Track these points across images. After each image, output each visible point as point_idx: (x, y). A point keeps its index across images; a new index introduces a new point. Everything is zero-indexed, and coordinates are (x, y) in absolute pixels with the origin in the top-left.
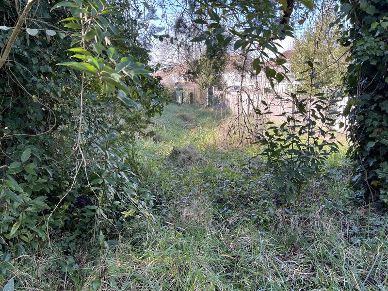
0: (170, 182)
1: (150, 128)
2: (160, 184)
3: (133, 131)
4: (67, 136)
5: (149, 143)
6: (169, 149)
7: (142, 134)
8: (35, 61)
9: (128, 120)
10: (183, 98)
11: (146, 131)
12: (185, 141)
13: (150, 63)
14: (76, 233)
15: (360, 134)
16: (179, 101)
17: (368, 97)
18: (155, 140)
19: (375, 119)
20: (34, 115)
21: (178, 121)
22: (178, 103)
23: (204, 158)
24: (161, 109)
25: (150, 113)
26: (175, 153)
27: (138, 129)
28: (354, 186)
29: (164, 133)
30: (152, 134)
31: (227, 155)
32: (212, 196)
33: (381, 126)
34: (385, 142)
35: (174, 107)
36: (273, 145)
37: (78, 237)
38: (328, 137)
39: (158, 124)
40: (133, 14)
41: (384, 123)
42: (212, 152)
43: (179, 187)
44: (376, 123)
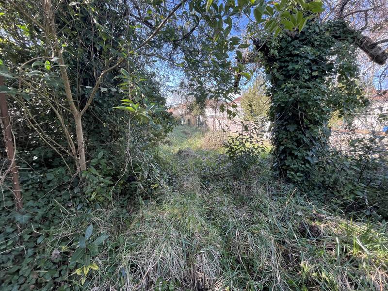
0: (178, 168)
1: (167, 139)
2: (172, 169)
3: (157, 141)
4: (122, 144)
5: (166, 147)
6: (176, 149)
7: (162, 142)
8: (105, 105)
9: (155, 135)
11: (165, 141)
12: (185, 146)
13: (166, 105)
15: (276, 142)
16: (183, 123)
17: (280, 123)
18: (169, 145)
19: (284, 134)
20: (105, 133)
21: (182, 134)
22: (182, 125)
23: (196, 155)
24: (172, 128)
25: (166, 131)
26: (180, 152)
27: (160, 139)
28: (274, 169)
29: (174, 141)
30: (167, 142)
31: (208, 153)
32: (200, 175)
33: (287, 138)
34: (289, 146)
35: (180, 127)
36: (232, 148)
37: (128, 198)
38: (260, 144)
39: (171, 136)
40: (158, 79)
41: (289, 136)
42: (200, 151)
43: (182, 171)
44: (284, 136)
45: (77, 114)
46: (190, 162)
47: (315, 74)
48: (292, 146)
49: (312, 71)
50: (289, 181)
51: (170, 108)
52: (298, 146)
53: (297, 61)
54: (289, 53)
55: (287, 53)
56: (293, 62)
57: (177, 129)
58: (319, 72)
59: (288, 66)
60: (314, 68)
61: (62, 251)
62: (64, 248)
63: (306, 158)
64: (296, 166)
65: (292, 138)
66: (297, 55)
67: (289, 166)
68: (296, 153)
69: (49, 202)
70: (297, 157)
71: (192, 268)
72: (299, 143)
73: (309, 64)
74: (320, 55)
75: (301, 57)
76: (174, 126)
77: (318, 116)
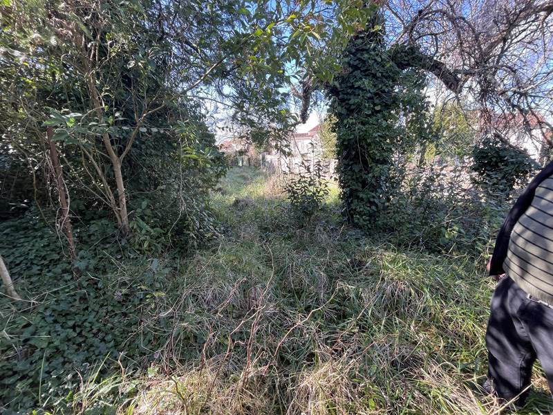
0: (234, 219)
1: (219, 186)
2: (227, 221)
3: (207, 188)
4: (166, 193)
5: (218, 196)
6: (233, 199)
7: (213, 190)
8: (143, 147)
9: (204, 181)
10: (243, 162)
11: (216, 188)
12: (244, 194)
13: (216, 144)
14: (178, 249)
15: (343, 183)
16: (240, 164)
17: (346, 162)
18: (222, 194)
19: (349, 175)
20: (144, 178)
21: (239, 180)
22: (239, 166)
23: (256, 204)
24: (225, 172)
25: (218, 176)
26: (237, 202)
27: (211, 186)
28: (343, 214)
29: (229, 188)
30: (220, 189)
31: (271, 201)
32: (260, 227)
33: (353, 179)
34: (354, 187)
35: (237, 169)
36: (294, 193)
37: (179, 252)
38: (323, 187)
39: (224, 183)
40: (203, 111)
41: (354, 177)
42: (261, 200)
43: (240, 222)
44: (350, 177)
45: (115, 160)
46: (249, 212)
47: (378, 108)
48: (357, 188)
49: (375, 105)
50: (356, 226)
51: (221, 147)
52: (363, 187)
53: (359, 95)
54: (351, 85)
55: (349, 85)
56: (355, 95)
57: (232, 173)
58: (381, 106)
59: (350, 99)
60: (377, 101)
61: (123, 293)
62: (124, 291)
63: (372, 200)
64: (361, 209)
65: (357, 178)
66: (359, 88)
67: (355, 209)
68: (361, 195)
69: (96, 254)
70: (362, 199)
71: (248, 299)
72: (364, 184)
73: (371, 98)
74: (381, 88)
75: (363, 90)
76: (227, 169)
77: (378, 154)
